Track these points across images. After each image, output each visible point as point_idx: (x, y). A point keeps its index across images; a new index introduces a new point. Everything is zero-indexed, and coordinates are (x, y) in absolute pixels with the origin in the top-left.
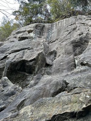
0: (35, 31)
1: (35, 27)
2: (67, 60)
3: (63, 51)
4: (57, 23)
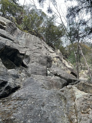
0: (8, 27)
1: (9, 24)
2: (42, 68)
3: (37, 60)
4: (27, 34)
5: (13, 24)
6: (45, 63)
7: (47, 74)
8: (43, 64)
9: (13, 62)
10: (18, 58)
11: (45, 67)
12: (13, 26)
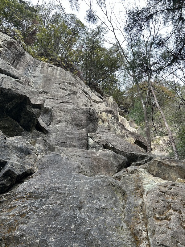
0: (6, 51)
1: (8, 44)
2: (77, 134)
3: (68, 117)
4: (46, 65)
5: (16, 45)
6: (84, 123)
7: (88, 144)
8: (79, 125)
9: (18, 121)
10: (27, 113)
11: (83, 131)
12: (16, 48)
